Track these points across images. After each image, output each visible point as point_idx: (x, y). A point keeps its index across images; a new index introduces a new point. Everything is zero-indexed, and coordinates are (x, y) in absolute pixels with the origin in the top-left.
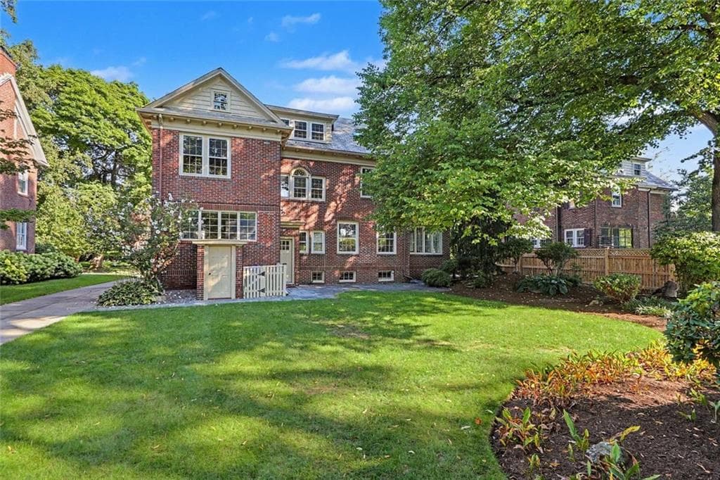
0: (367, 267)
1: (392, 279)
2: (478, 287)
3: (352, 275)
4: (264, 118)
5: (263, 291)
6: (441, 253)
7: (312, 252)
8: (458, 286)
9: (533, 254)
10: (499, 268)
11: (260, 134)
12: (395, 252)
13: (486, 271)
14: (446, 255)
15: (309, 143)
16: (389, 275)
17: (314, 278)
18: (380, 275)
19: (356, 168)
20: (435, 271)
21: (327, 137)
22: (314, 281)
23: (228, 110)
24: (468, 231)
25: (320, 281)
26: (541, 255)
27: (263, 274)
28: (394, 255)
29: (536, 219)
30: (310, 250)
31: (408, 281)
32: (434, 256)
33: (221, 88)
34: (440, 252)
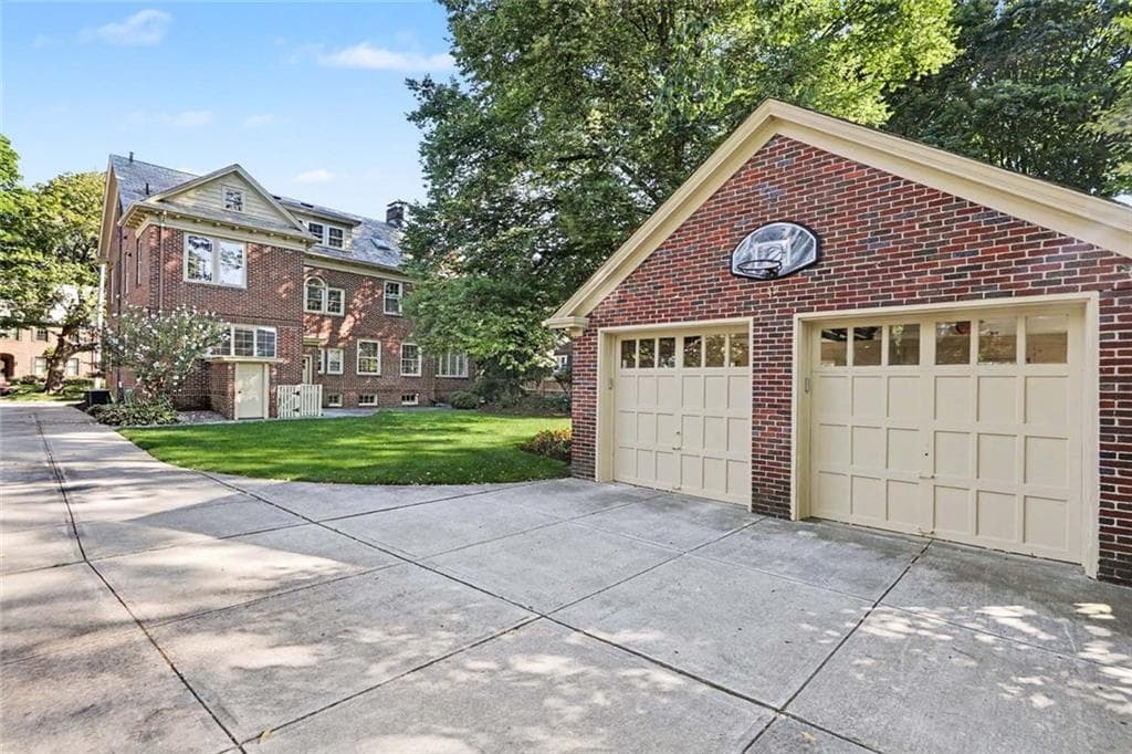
0: (389, 390)
1: (416, 402)
2: (504, 407)
3: (372, 398)
4: (285, 223)
5: (297, 410)
6: (467, 376)
7: (329, 372)
8: (486, 408)
9: (552, 378)
10: (523, 392)
11: (283, 242)
12: (419, 374)
13: (512, 393)
14: (472, 377)
15: (326, 250)
16: (413, 398)
17: (331, 401)
18: (403, 399)
19: (377, 282)
20: (462, 394)
21: (347, 243)
22: (331, 405)
23: (244, 212)
24: (503, 360)
25: (337, 405)
26: (559, 379)
27: (298, 393)
28: (418, 377)
29: (548, 353)
30: (326, 369)
31: (433, 404)
32: (459, 379)
33: (235, 185)
34: (465, 374)
